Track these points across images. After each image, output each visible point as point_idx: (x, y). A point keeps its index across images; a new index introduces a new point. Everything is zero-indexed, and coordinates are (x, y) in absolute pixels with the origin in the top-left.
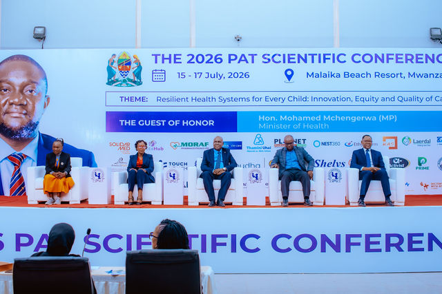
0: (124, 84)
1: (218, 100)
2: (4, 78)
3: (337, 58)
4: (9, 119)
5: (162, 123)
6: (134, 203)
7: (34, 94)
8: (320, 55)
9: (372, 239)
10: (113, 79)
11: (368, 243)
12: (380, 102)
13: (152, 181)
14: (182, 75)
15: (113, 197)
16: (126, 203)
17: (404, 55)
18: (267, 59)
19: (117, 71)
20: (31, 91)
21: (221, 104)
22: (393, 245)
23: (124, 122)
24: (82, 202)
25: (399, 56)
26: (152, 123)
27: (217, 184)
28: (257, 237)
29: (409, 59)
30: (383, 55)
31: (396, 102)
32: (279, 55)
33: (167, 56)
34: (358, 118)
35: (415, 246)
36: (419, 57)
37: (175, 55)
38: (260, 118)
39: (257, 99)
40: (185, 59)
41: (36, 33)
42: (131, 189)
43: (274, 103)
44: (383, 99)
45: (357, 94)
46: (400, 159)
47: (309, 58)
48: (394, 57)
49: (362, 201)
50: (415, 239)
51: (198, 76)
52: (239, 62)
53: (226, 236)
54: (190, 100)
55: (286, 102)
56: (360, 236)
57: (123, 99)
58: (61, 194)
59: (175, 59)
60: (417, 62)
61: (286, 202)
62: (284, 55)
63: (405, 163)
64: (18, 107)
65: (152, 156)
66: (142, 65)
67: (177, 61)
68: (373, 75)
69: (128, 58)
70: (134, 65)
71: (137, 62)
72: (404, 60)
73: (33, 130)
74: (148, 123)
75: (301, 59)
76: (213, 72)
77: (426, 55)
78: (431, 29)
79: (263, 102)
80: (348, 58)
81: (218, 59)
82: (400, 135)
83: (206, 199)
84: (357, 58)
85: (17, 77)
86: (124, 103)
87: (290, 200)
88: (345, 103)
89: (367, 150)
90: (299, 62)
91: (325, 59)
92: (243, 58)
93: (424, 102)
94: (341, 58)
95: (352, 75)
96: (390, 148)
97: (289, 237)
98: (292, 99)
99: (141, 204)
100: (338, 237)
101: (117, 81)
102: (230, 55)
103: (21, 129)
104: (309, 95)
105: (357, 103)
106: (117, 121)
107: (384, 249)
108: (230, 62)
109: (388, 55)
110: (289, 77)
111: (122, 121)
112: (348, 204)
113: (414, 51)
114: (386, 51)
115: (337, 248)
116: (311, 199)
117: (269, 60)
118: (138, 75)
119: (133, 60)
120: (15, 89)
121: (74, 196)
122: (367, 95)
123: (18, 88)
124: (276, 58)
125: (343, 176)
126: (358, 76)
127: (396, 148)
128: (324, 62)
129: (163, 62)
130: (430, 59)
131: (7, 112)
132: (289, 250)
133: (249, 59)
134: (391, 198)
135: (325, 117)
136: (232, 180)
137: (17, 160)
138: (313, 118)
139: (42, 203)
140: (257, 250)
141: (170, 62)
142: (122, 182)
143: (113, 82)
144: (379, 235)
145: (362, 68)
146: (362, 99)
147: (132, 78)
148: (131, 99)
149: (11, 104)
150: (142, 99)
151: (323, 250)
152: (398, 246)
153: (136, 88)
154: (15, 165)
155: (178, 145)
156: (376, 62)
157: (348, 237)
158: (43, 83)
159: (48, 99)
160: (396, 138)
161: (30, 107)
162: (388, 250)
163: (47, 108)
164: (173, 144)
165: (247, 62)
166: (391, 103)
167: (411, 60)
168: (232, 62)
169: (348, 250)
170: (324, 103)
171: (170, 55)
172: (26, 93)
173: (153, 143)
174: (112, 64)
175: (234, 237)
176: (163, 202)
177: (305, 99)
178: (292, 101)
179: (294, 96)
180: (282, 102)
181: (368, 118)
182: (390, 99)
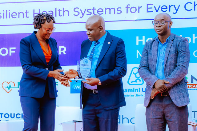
1: (72, 12)
21: (77, 19)
38: (138, 41)
39: (133, 10)
55: (182, 13)
98: (192, 7)
155: (12, 85)
164: (6, 85)
178: (192, 9)
179: (195, 2)
180: (174, 13)
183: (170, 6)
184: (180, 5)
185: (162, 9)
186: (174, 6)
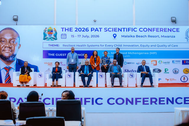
0: (50, 39)
2: (2, 37)
3: (133, 30)
4: (5, 53)
5: (65, 55)
6: (55, 86)
7: (15, 43)
8: (127, 28)
9: (145, 100)
10: (46, 37)
11: (144, 101)
12: (150, 47)
13: (61, 77)
14: (73, 36)
15: (46, 84)
16: (51, 86)
17: (160, 29)
18: (106, 30)
19: (47, 34)
20: (13, 42)
21: (88, 47)
22: (153, 102)
23: (50, 55)
24: (34, 85)
25: (158, 29)
26: (61, 55)
27: (86, 79)
28: (102, 99)
29: (161, 30)
30: (151, 28)
31: (157, 47)
32: (111, 28)
33: (67, 29)
34: (142, 53)
35: (161, 102)
36: (165, 29)
37: (70, 28)
39: (102, 46)
40: (74, 30)
41: (14, 18)
42: (53, 81)
43: (109, 47)
44: (151, 46)
45: (141, 44)
46: (158, 69)
47: (123, 30)
48: (156, 29)
49: (142, 85)
50: (161, 100)
51: (79, 36)
52: (95, 31)
53: (90, 98)
54: (76, 46)
55: (114, 47)
56: (141, 98)
57: (50, 45)
58: (26, 82)
59: (70, 30)
60: (165, 31)
61: (112, 86)
62: (113, 28)
63: (160, 71)
64: (8, 48)
65: (61, 68)
66: (57, 32)
67: (71, 30)
68: (147, 36)
69: (52, 29)
70: (54, 32)
71: (55, 31)
72: (159, 30)
73: (14, 57)
74: (59, 55)
75: (119, 30)
76: (85, 35)
77: (168, 29)
78: (172, 17)
79: (104, 47)
80: (138, 30)
81: (87, 30)
82: (158, 60)
83: (82, 85)
84: (141, 30)
85: (8, 37)
86: (50, 47)
87: (114, 85)
88: (137, 47)
89: (144, 66)
90: (118, 31)
91: (129, 30)
92: (97, 30)
93: (167, 47)
94: (135, 30)
95: (139, 36)
96: (154, 65)
97: (114, 99)
98: (116, 46)
99: (57, 86)
100: (132, 99)
101: (47, 38)
102: (92, 28)
103: (9, 57)
104: (122, 44)
105: (141, 47)
106: (47, 54)
107: (150, 104)
108: (91, 31)
109: (153, 29)
110: (115, 37)
111: (49, 54)
112: (137, 86)
113: (163, 27)
114: (153, 27)
115: (132, 103)
116: (123, 84)
117: (107, 30)
118: (55, 36)
119: (54, 30)
120: (7, 41)
121: (31, 83)
122: (145, 44)
123: (8, 41)
124: (110, 30)
125: (135, 76)
126: (142, 37)
127: (156, 65)
128: (128, 31)
129: (65, 31)
130: (170, 30)
131: (4, 50)
132: (114, 104)
133: (99, 30)
134: (153, 84)
135: (129, 53)
136: (92, 77)
137: (8, 69)
138: (124, 53)
139: (19, 86)
140: (102, 104)
141: (68, 31)
142: (50, 78)
143: (46, 39)
144: (148, 98)
145: (143, 34)
146: (143, 46)
147: (53, 37)
148: (53, 45)
149: (5, 47)
150: (57, 45)
151: (127, 104)
152: (155, 102)
153: (55, 41)
154: (7, 71)
156: (149, 31)
157: (136, 99)
158: (18, 39)
159: (20, 45)
160: (156, 61)
161: (13, 48)
162: (151, 104)
163: (20, 49)
165: (98, 31)
166: (154, 47)
167: (162, 31)
168: (92, 31)
169: (136, 104)
170: (128, 47)
171: (68, 28)
172: (11, 43)
173: (61, 63)
174: (45, 31)
175: (93, 99)
176: (65, 86)
177: (121, 46)
181: (145, 53)
182: (154, 46)
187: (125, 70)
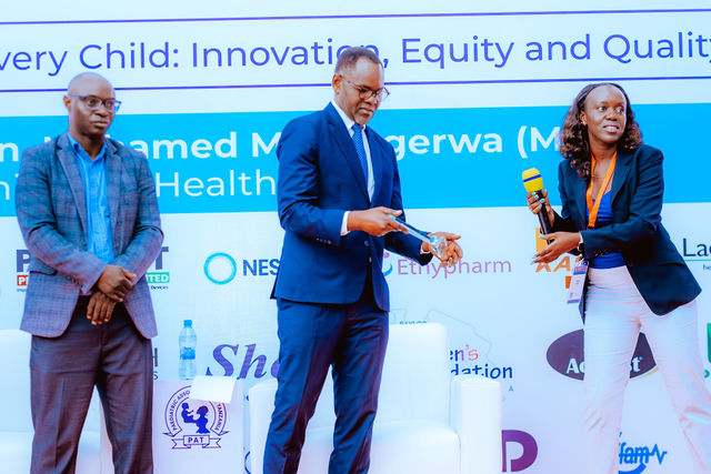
12: (518, 66)
31: (599, 63)
34: (418, 143)
44: (536, 52)
45: (410, 28)
98: (100, 57)
104: (181, 38)
105: (412, 72)
122: (456, 34)
135: (256, 139)
138: (199, 149)
146: (435, 54)
170: (252, 74)
177: (159, 59)
178: (100, 65)
179: (108, 45)
180: (50, 74)
181: (464, 144)
182: (568, 51)
183: (39, 55)
184: (66, 53)
185: (15, 61)
186: (51, 53)
187: (217, 354)
